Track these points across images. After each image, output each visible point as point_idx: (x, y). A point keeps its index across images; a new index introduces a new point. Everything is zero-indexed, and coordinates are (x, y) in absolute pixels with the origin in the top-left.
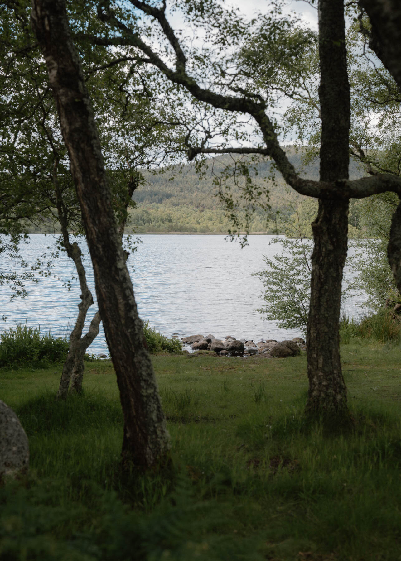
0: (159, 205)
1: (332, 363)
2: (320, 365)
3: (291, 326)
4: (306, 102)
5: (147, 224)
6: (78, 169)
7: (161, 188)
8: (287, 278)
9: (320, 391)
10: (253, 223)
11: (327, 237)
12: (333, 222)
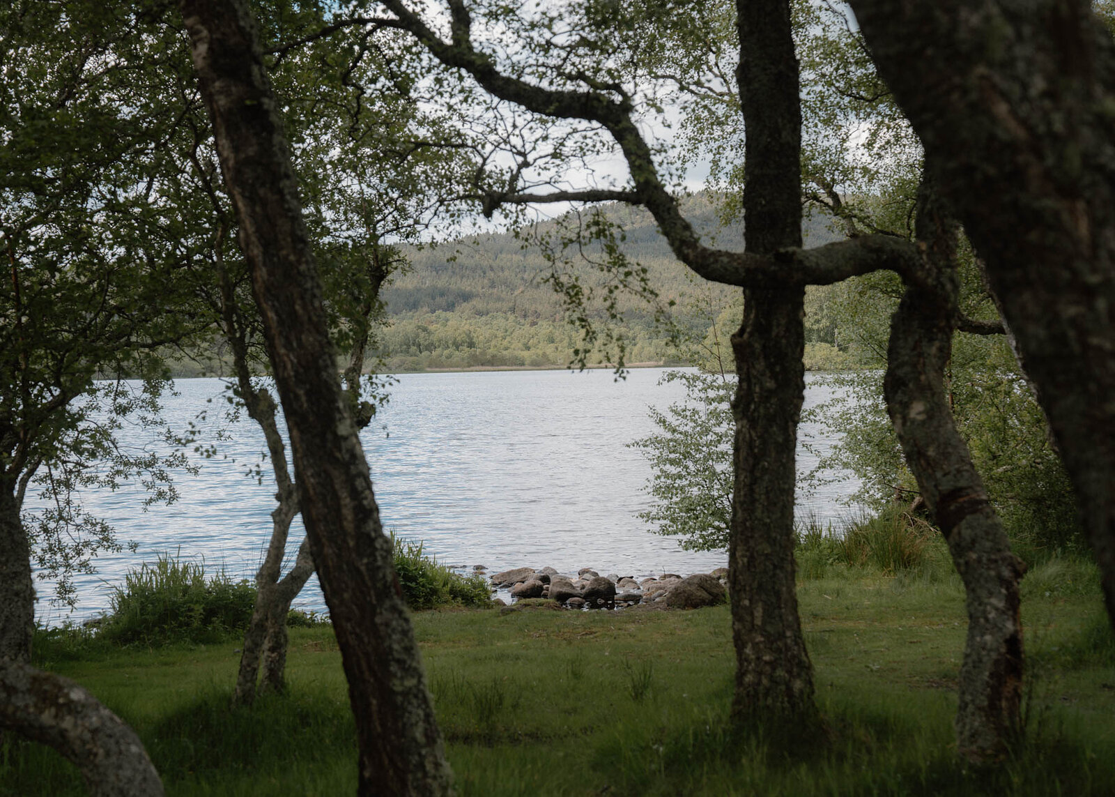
0: (449, 314)
1: (781, 617)
2: (758, 622)
3: (709, 545)
4: (723, 102)
5: (426, 353)
6: (253, 239)
7: (453, 280)
8: (697, 450)
9: (760, 673)
10: (635, 345)
11: (763, 364)
12: (774, 334)
